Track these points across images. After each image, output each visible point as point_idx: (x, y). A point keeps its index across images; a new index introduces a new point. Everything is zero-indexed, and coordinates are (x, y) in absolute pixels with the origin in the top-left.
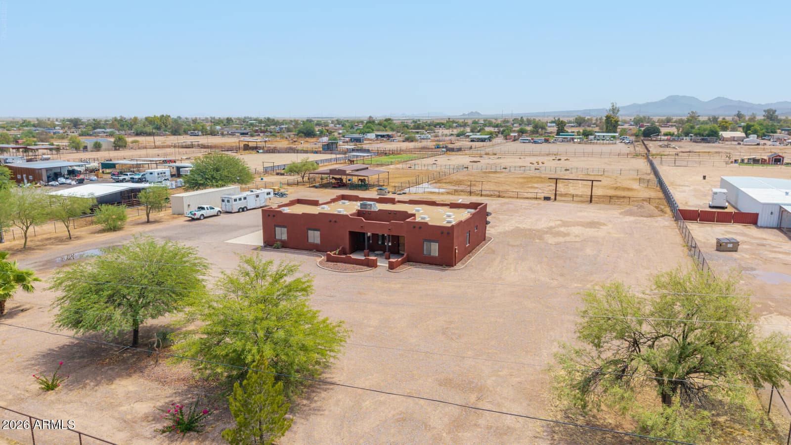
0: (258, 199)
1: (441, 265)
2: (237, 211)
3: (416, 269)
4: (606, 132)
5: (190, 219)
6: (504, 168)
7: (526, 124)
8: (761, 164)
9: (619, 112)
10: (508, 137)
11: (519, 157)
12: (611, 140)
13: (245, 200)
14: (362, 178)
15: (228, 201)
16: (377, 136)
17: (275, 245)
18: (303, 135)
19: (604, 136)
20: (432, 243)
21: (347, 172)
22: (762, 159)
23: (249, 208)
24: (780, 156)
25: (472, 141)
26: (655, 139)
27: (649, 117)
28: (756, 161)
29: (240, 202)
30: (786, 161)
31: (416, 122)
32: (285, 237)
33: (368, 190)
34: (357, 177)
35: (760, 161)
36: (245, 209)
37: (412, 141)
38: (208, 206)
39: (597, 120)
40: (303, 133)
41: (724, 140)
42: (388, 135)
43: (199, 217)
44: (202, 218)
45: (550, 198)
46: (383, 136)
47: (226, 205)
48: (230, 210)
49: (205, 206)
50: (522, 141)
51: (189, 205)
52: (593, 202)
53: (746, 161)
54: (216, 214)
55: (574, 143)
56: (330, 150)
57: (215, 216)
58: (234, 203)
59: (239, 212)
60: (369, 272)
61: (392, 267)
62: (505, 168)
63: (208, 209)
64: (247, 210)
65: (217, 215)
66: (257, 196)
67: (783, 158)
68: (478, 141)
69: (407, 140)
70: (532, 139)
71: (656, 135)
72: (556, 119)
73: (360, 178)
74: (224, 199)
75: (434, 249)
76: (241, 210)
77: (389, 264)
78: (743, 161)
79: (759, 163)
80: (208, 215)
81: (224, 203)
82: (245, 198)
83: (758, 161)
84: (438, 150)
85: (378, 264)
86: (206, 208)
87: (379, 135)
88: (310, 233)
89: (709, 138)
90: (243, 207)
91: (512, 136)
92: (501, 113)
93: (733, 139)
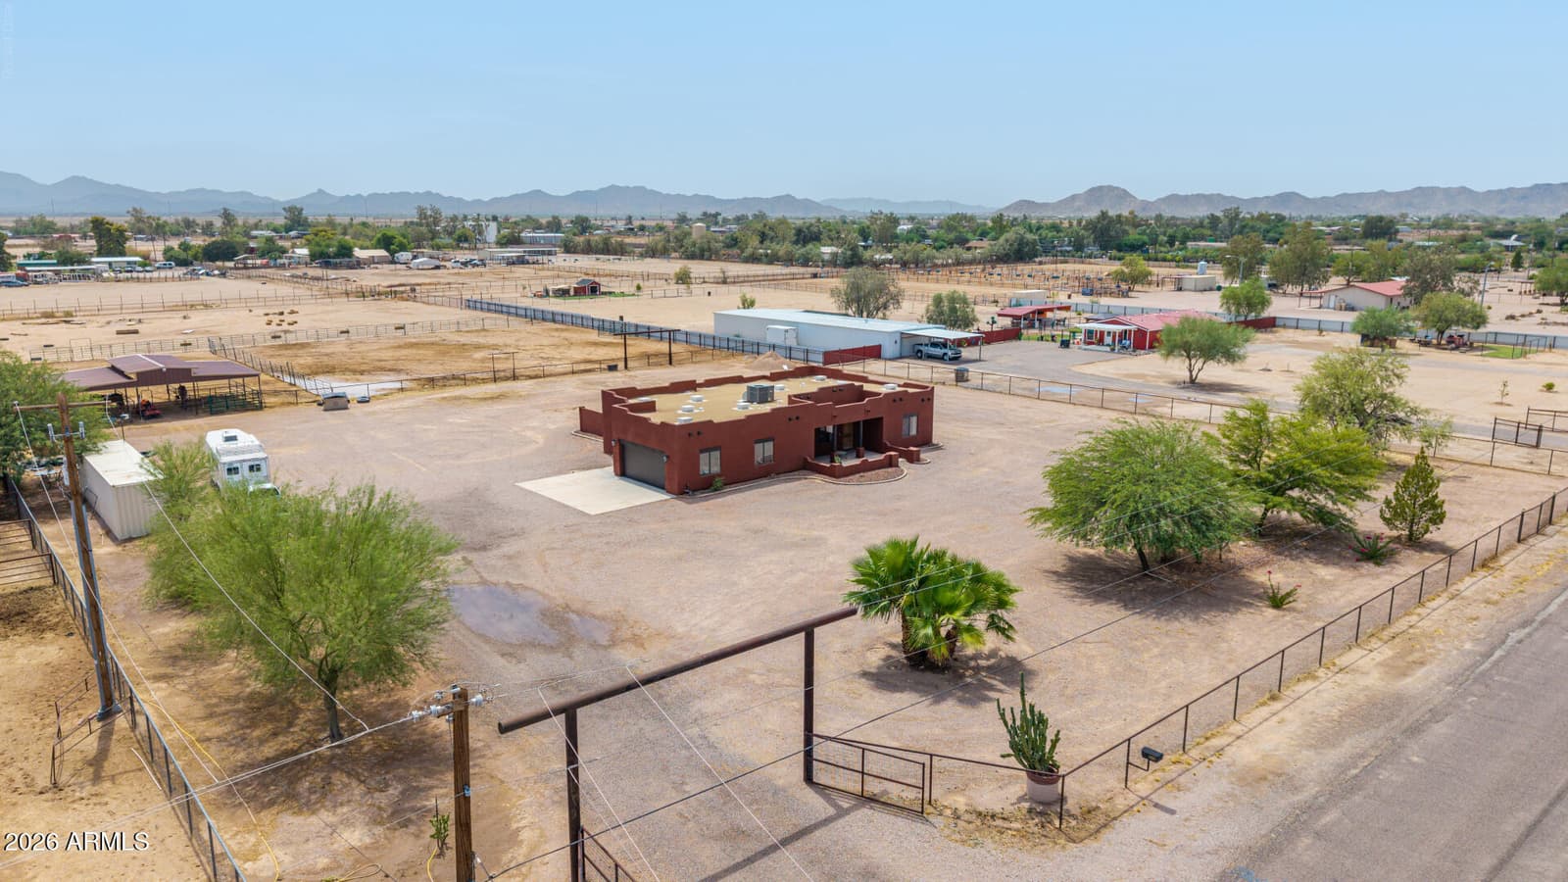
17: (716, 484)
19: (110, 263)
20: (911, 418)
22: (575, 288)
24: (596, 283)
26: (242, 266)
32: (716, 468)
45: (616, 366)
53: (550, 293)
67: (599, 285)
71: (244, 258)
83: (567, 291)
88: (758, 448)
89: (341, 261)
93: (372, 261)
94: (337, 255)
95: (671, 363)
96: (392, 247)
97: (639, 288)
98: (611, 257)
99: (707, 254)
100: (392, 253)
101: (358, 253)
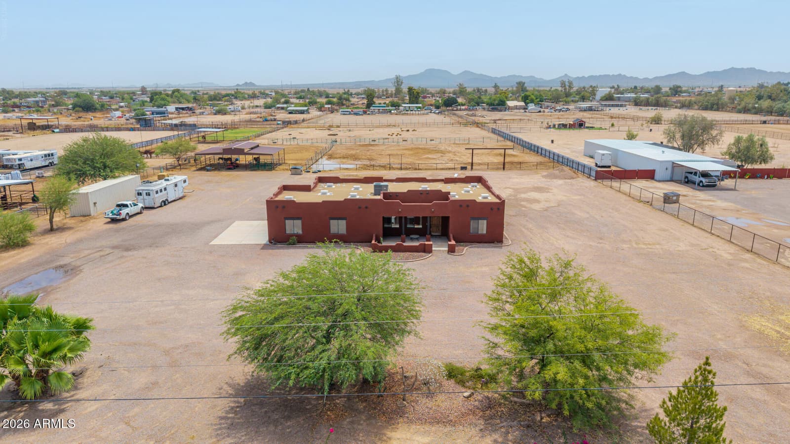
0: (176, 188)
1: (493, 242)
2: (160, 205)
3: (471, 249)
4: (410, 103)
5: (110, 220)
6: (372, 141)
7: (317, 96)
8: (569, 128)
9: (403, 84)
10: (323, 109)
11: (369, 129)
12: (418, 111)
13: (166, 191)
14: (256, 156)
15: (148, 194)
16: (177, 109)
17: (290, 241)
18: (81, 109)
19: (409, 107)
20: (480, 221)
21: (246, 151)
22: (570, 124)
23: (169, 200)
24: (583, 121)
25: (290, 113)
26: (456, 109)
27: (426, 89)
28: (564, 126)
29: (162, 193)
30: (587, 125)
31: (195, 93)
32: (299, 231)
33: (274, 170)
34: (251, 156)
35: (568, 126)
36: (167, 202)
37: (225, 114)
38: (131, 202)
39: (383, 91)
40: (80, 107)
41: (510, 108)
42: (188, 108)
43: (124, 217)
44: (127, 218)
45: (466, 167)
46: (183, 109)
47: (144, 199)
48: (151, 206)
49: (128, 203)
50: (343, 113)
51: (95, 204)
52: (505, 168)
53: (557, 126)
54: (139, 211)
55: (391, 114)
56: (149, 127)
57: (138, 214)
58: (156, 196)
59: (161, 206)
60: (429, 259)
61: (451, 250)
62: (374, 141)
63: (132, 206)
64: (169, 203)
65: (140, 213)
66: (176, 185)
67: (585, 123)
68: (296, 113)
69: (219, 112)
70: (352, 111)
71: (456, 106)
72: (346, 90)
73: (254, 156)
74: (141, 191)
75: (482, 227)
76: (163, 204)
77: (448, 248)
78: (554, 126)
79: (566, 128)
80: (133, 213)
81: (141, 197)
82: (165, 189)
83: (566, 125)
84: (266, 123)
85: (433, 249)
86: (129, 205)
87: (180, 108)
88: (333, 223)
89: (499, 107)
90: (164, 199)
91: (326, 108)
92: (280, 84)
93: (516, 108)
94: (498, 105)
95: (504, 169)
96: (527, 101)
97: (613, 125)
98: (650, 108)
99: (715, 107)
100: (526, 104)
101: (511, 103)
